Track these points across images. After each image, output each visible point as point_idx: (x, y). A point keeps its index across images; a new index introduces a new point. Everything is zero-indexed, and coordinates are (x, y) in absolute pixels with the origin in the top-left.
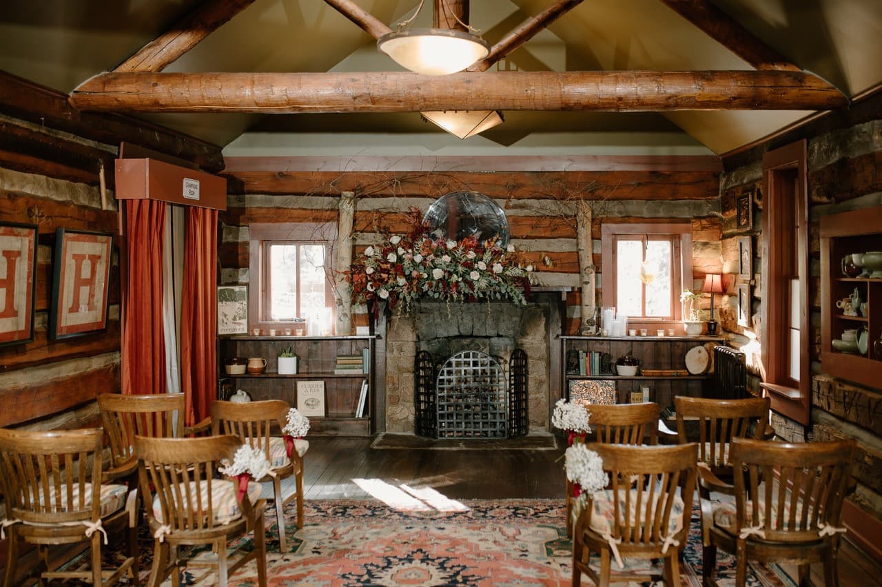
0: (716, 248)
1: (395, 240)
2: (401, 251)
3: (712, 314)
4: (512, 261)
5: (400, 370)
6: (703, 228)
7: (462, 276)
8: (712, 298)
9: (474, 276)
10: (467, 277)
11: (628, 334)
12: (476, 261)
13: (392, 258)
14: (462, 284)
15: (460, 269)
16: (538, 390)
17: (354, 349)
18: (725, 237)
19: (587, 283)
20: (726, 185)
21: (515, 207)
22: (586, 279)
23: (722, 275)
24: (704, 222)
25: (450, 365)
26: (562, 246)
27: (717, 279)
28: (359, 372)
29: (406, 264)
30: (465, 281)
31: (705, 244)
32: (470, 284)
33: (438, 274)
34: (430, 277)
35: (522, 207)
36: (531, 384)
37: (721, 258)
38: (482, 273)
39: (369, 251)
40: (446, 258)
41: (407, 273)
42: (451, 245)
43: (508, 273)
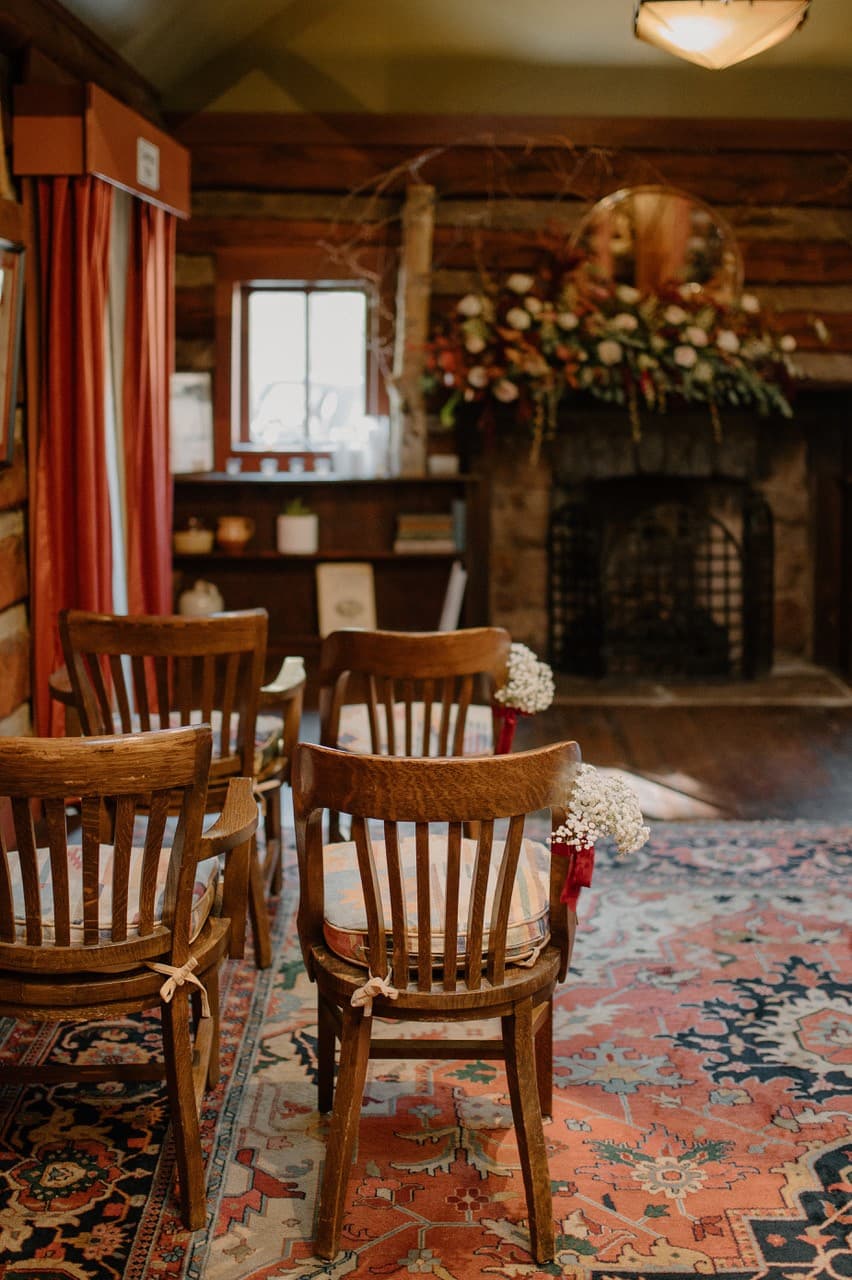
1: (521, 283)
2: (534, 305)
4: (749, 326)
5: (520, 543)
7: (659, 358)
9: (685, 357)
10: (668, 360)
12: (687, 324)
13: (519, 319)
14: (659, 375)
15: (658, 343)
16: (792, 584)
21: (753, 222)
28: (447, 546)
29: (547, 332)
30: (664, 367)
32: (675, 373)
34: (594, 360)
36: (780, 574)
38: (698, 349)
39: (470, 305)
40: (627, 321)
41: (547, 349)
42: (629, 294)
43: (745, 351)
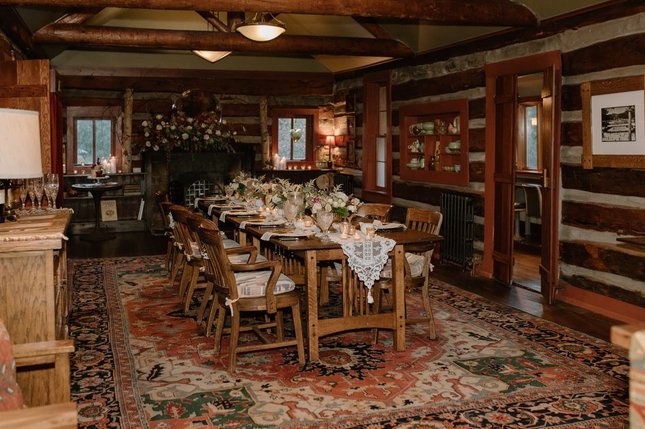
0: (331, 122)
1: (159, 117)
2: (163, 123)
3: (330, 158)
4: (224, 129)
6: (325, 111)
7: (199, 138)
8: (330, 149)
9: (207, 137)
10: (201, 138)
11: (287, 168)
12: (206, 128)
13: (159, 127)
14: (199, 142)
15: (199, 133)
17: (132, 181)
18: (336, 116)
19: (265, 141)
20: (336, 89)
21: (225, 99)
22: (265, 139)
23: (335, 137)
24: (325, 108)
25: (192, 187)
26: (251, 121)
27: (333, 138)
28: (139, 194)
29: (168, 130)
30: (200, 140)
31: (325, 120)
32: (204, 142)
33: (185, 136)
34: (181, 138)
35: (230, 98)
37: (334, 128)
38: (210, 135)
39: (145, 124)
40: (190, 127)
41: (168, 136)
42: (190, 120)
43: (223, 136)
